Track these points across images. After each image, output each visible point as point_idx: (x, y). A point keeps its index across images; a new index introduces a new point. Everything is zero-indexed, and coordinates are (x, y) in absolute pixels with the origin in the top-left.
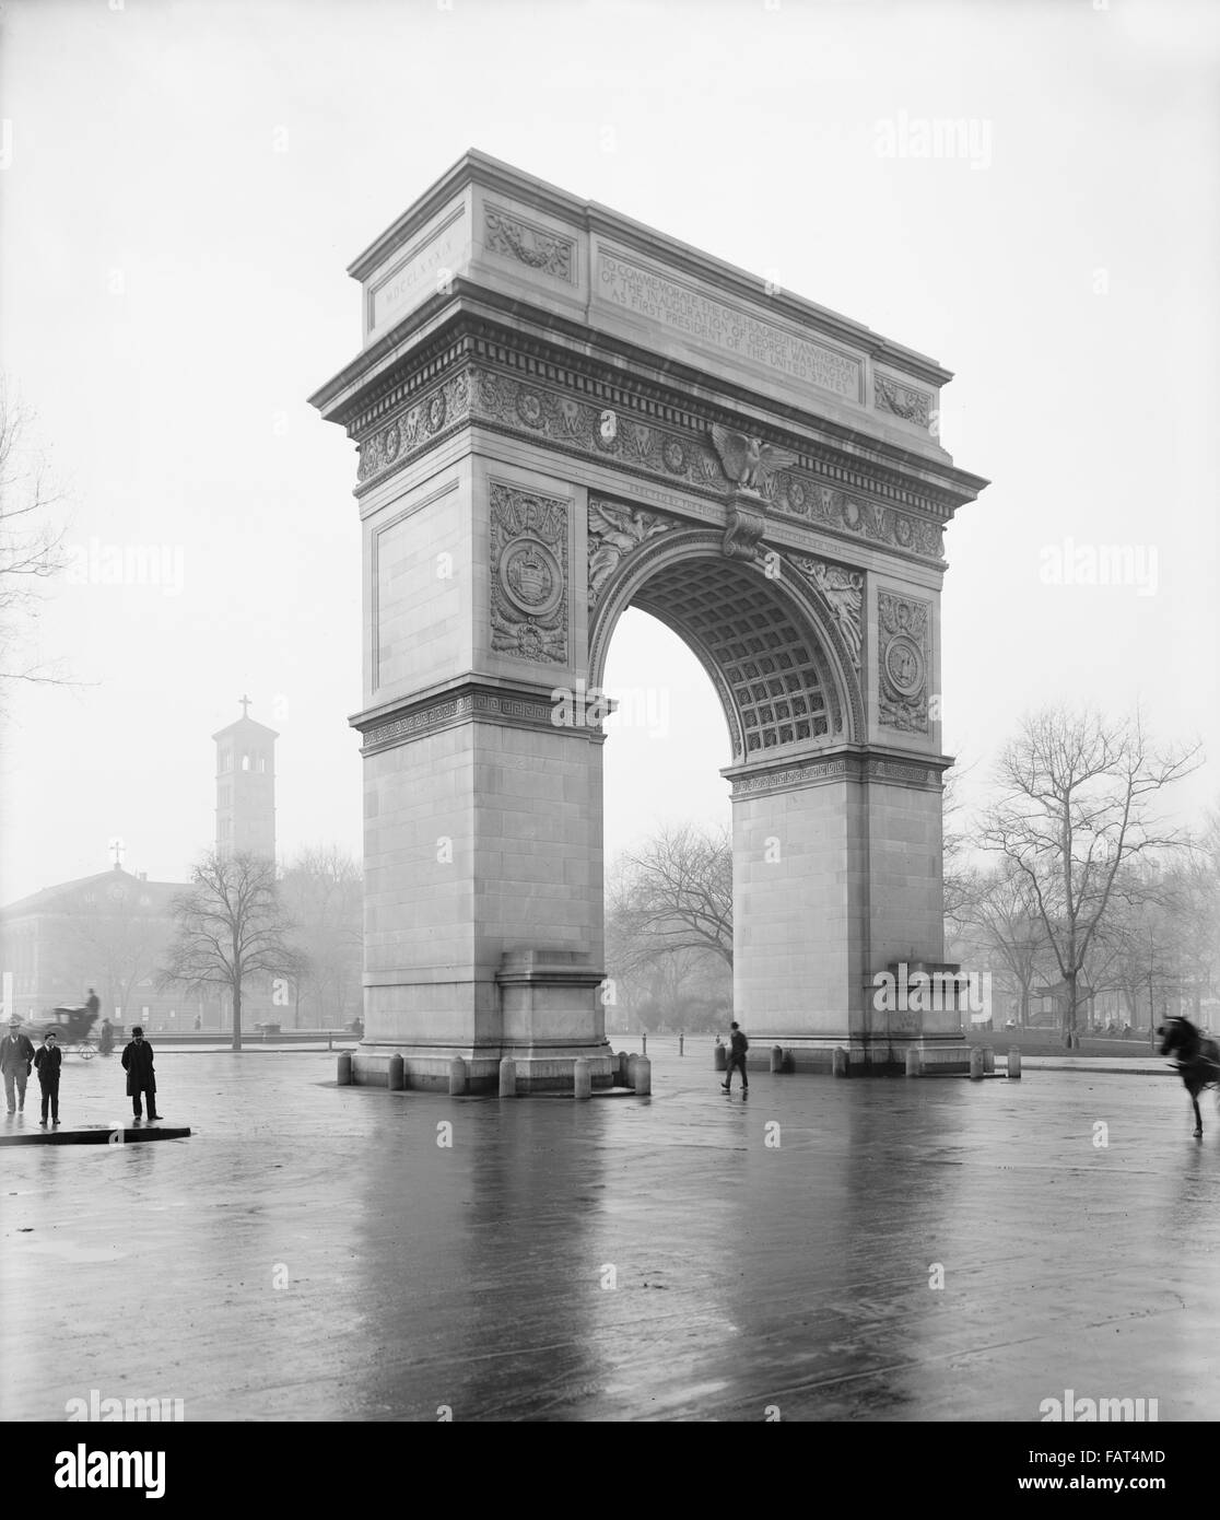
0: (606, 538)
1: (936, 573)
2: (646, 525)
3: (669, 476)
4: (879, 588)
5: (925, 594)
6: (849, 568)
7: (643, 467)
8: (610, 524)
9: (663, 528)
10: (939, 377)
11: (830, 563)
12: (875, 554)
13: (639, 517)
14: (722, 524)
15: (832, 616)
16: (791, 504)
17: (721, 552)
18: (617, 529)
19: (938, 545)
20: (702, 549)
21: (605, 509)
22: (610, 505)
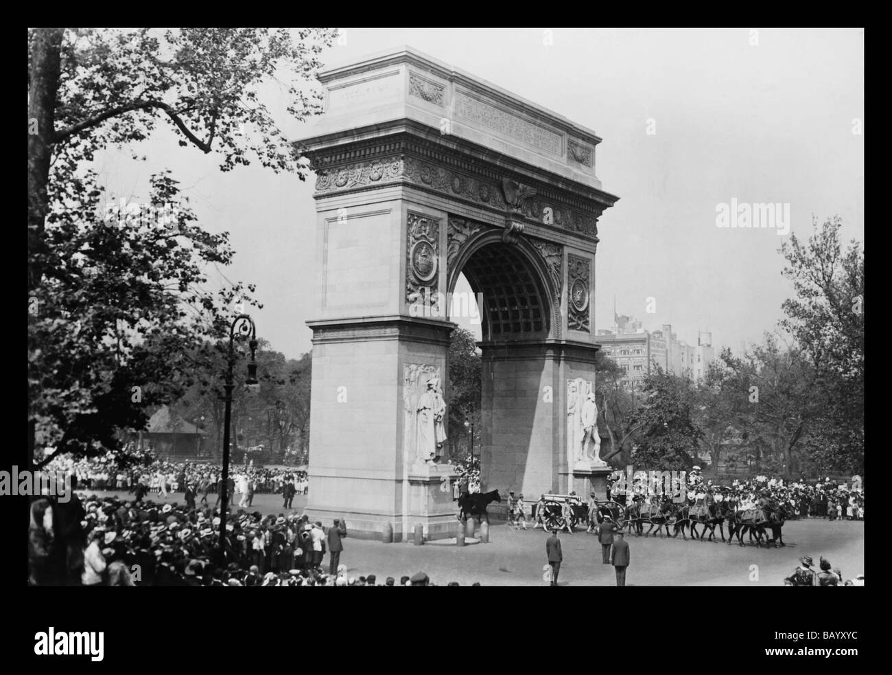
0: (454, 237)
1: (593, 244)
2: (471, 229)
3: (481, 203)
4: (569, 254)
5: (588, 256)
6: (555, 244)
7: (471, 200)
8: (455, 229)
9: (478, 230)
10: (595, 141)
11: (547, 242)
12: (568, 237)
13: (468, 225)
14: (503, 226)
15: (548, 270)
16: (532, 213)
17: (501, 239)
18: (458, 232)
19: (595, 230)
20: (494, 238)
21: (454, 222)
22: (456, 220)
